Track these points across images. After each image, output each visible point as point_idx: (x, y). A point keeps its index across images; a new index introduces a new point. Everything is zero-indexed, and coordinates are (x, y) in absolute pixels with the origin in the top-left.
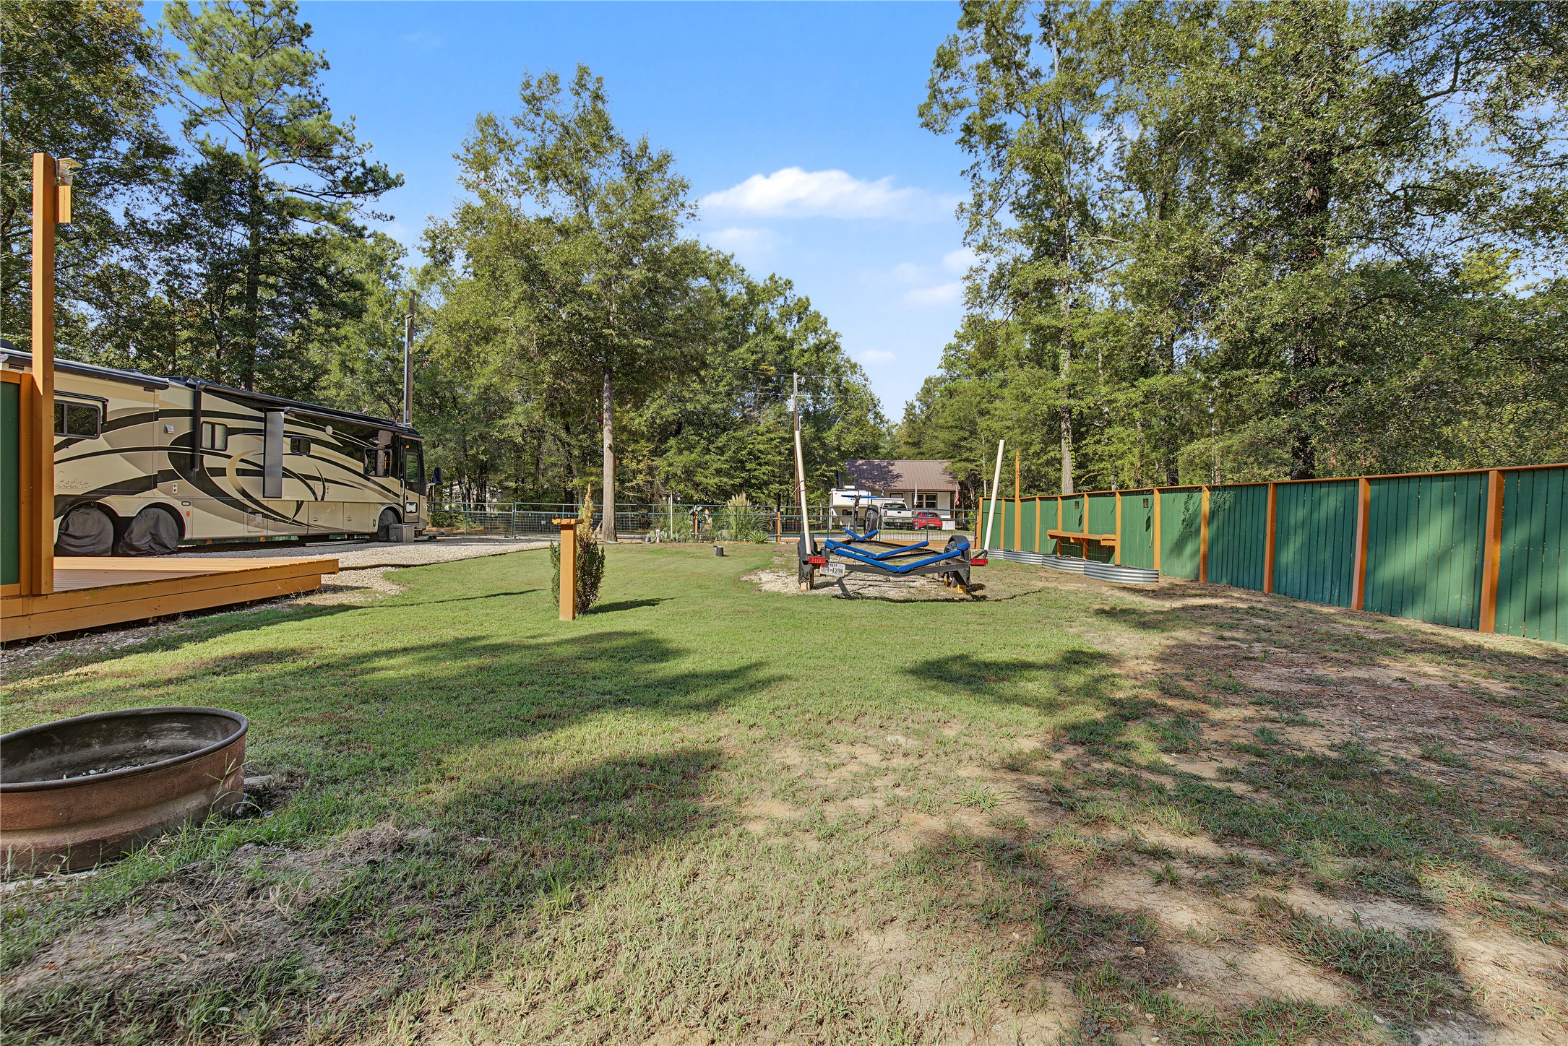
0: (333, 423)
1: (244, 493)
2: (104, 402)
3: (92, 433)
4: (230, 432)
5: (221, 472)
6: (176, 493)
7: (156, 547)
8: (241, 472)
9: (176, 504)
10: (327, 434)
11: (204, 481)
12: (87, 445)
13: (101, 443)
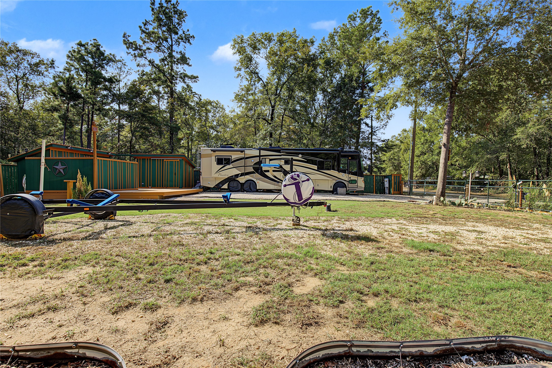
0: (302, 154)
1: (275, 177)
2: (231, 156)
3: (229, 164)
4: (271, 160)
5: (268, 171)
6: (255, 177)
7: (250, 190)
8: (274, 171)
9: (255, 180)
10: (300, 157)
11: (263, 174)
12: (228, 167)
13: (231, 166)
